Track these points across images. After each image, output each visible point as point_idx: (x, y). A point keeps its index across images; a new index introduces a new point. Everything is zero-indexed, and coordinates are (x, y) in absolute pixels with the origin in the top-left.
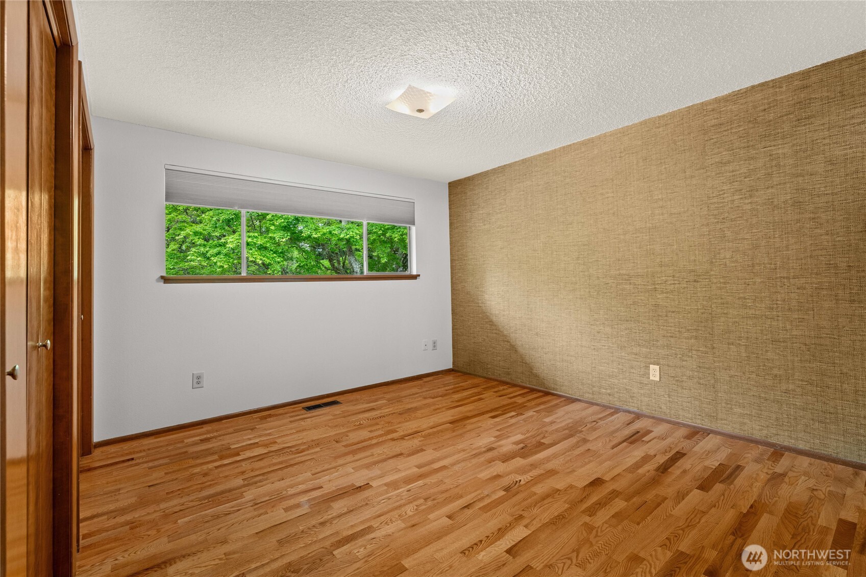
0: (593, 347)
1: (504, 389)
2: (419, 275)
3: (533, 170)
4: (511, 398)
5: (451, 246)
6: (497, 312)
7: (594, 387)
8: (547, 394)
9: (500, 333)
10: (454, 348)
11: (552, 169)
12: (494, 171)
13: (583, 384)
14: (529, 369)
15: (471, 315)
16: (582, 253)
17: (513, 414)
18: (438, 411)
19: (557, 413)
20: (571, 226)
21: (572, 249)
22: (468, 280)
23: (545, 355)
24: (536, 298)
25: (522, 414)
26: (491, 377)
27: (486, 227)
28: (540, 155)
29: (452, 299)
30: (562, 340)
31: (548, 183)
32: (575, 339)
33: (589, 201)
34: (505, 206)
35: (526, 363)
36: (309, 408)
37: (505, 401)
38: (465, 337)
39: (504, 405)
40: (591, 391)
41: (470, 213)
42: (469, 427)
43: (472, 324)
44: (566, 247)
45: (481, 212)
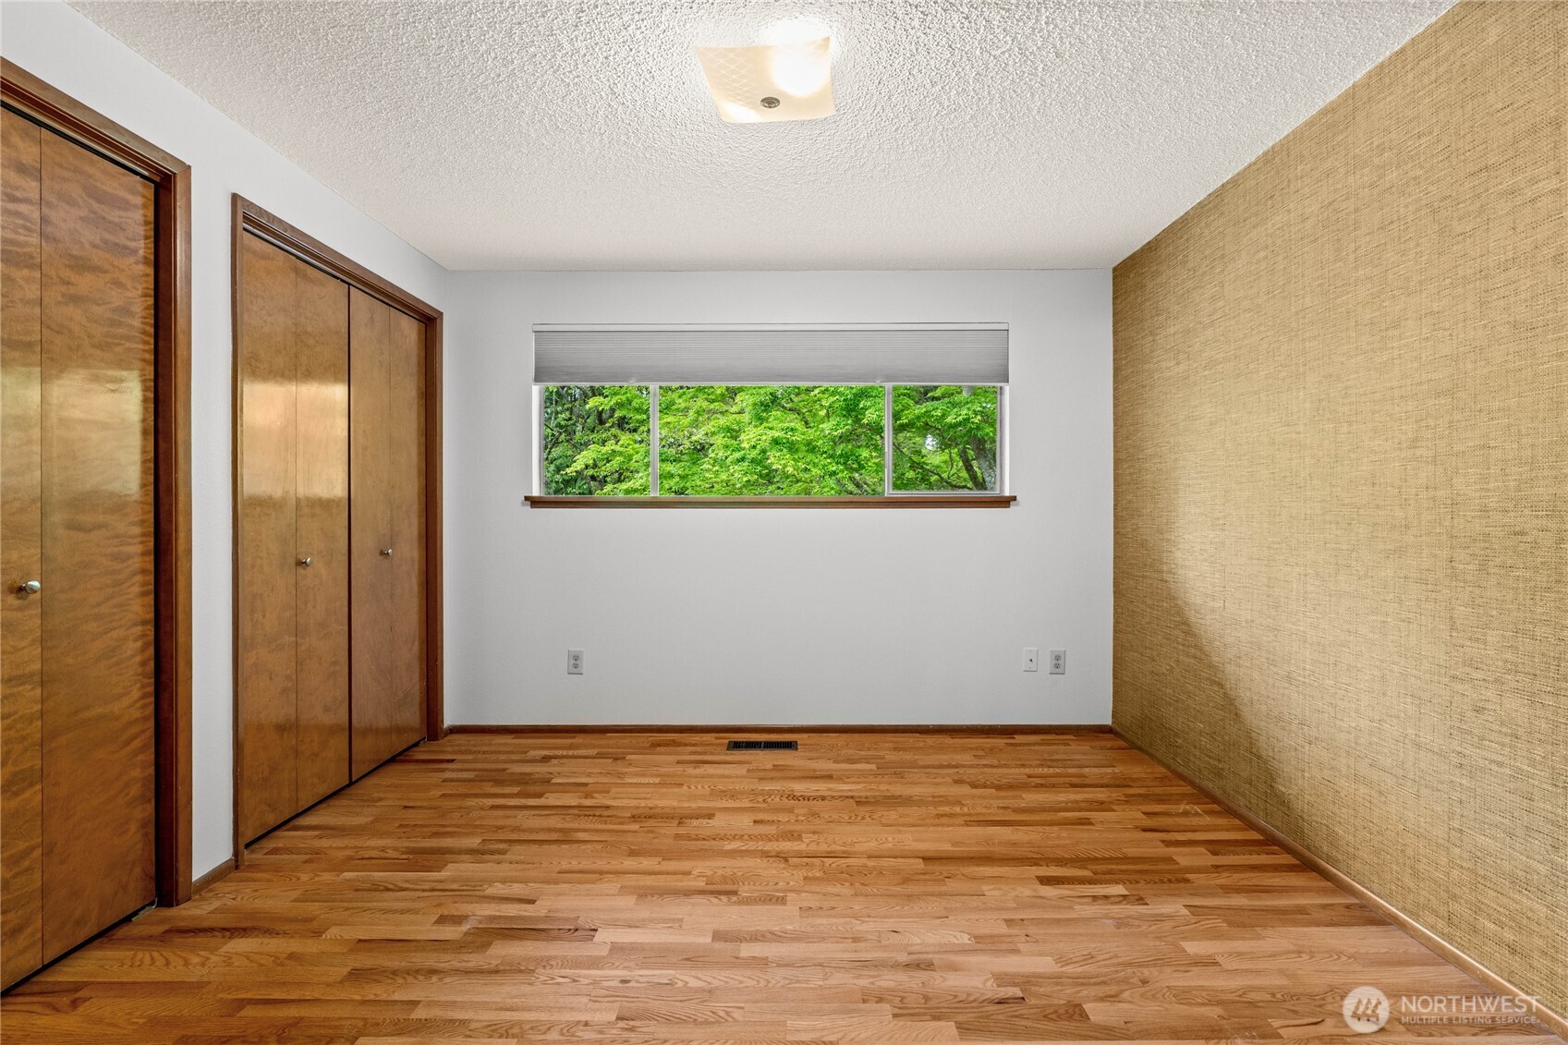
0: (1455, 759)
1: (1186, 814)
2: (1014, 498)
3: (1291, 176)
4: (1168, 843)
5: (1115, 425)
6: (1199, 601)
7: (1454, 897)
8: (1307, 865)
9: (1203, 657)
10: (1115, 677)
11: (1343, 153)
12: (1201, 210)
13: (1415, 874)
14: (1266, 775)
15: (1149, 602)
16: (1431, 422)
17: (1119, 890)
18: (944, 820)
19: (1264, 938)
20: (1396, 333)
21: (1397, 409)
22: (1144, 511)
23: (1307, 746)
24: (1289, 569)
25: (1141, 900)
26: (1181, 769)
27: (1182, 368)
28: (1310, 123)
29: (1116, 557)
30: (1357, 711)
31: (1330, 204)
32: (1398, 717)
33: (1459, 230)
34: (1221, 303)
35: (1259, 757)
36: (736, 746)
37: (1152, 846)
38: (1135, 654)
39: (1128, 858)
40: (1442, 910)
41: (1151, 338)
42: (952, 886)
43: (1149, 623)
44: (1377, 408)
45: (1172, 330)
